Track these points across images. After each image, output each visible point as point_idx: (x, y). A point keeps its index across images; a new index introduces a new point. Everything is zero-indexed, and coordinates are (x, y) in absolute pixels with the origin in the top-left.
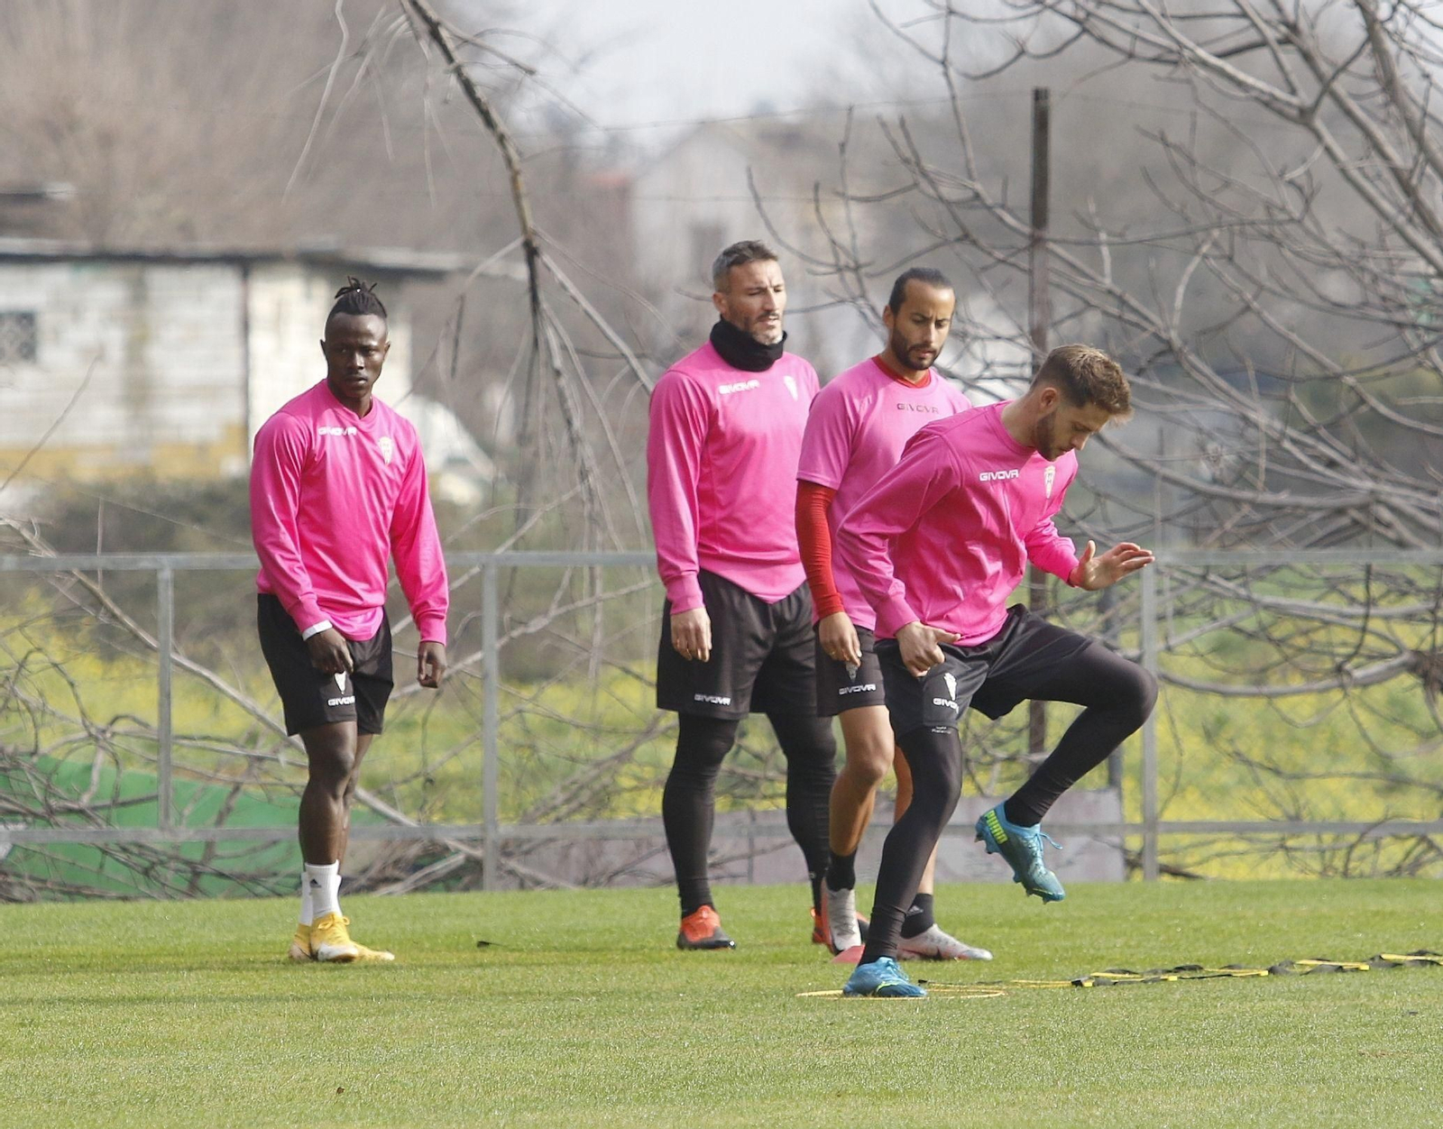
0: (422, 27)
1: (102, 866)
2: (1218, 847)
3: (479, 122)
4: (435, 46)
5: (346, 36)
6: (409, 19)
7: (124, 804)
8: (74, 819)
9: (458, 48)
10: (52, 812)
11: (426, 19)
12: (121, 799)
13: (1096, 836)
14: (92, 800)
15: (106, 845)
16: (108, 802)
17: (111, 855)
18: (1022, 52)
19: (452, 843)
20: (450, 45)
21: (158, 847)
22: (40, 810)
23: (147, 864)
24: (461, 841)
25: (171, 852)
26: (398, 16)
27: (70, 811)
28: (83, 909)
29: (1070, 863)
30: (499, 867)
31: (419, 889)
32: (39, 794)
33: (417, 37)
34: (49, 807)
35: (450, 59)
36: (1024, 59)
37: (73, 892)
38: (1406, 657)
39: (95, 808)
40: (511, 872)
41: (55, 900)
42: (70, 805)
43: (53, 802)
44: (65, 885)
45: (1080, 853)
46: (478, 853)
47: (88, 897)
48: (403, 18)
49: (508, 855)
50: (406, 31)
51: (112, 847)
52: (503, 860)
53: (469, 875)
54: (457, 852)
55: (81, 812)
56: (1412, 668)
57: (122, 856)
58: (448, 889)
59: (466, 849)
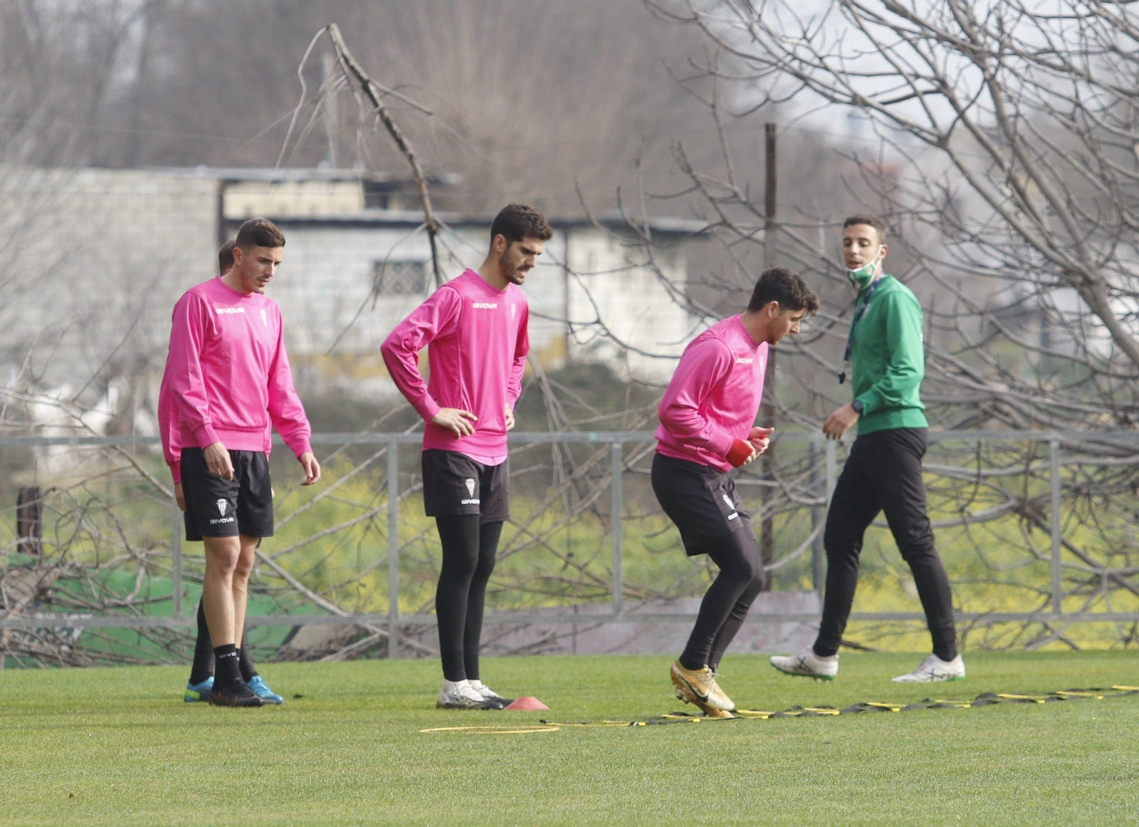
0: (357, 84)
1: (139, 643)
2: (885, 630)
3: (394, 146)
4: (366, 97)
5: (304, 90)
6: (347, 78)
7: (155, 601)
8: (121, 611)
9: (381, 97)
10: (105, 607)
11: (360, 78)
12: (151, 598)
13: (803, 623)
14: (133, 599)
15: (141, 628)
16: (142, 600)
17: (145, 636)
18: (767, 99)
19: (370, 628)
20: (376, 95)
21: (177, 630)
22: (98, 606)
23: (167, 641)
24: (377, 626)
25: (185, 633)
26: (341, 76)
27: (118, 606)
28: (125, 672)
29: (786, 640)
30: (400, 643)
31: (350, 657)
32: (96, 594)
33: (353, 90)
34: (103, 603)
35: (376, 105)
36: (768, 103)
37: (120, 660)
38: (1013, 502)
39: (135, 604)
40: (409, 647)
41: (108, 666)
42: (118, 602)
43: (106, 601)
44: (115, 655)
45: (792, 634)
46: (386, 634)
47: (130, 663)
48: (343, 78)
49: (409, 635)
50: (345, 86)
51: (146, 630)
52: (405, 639)
53: (380, 649)
54: (374, 633)
55: (125, 606)
56: (1017, 510)
57: (152, 636)
58: (368, 657)
59: (380, 631)
